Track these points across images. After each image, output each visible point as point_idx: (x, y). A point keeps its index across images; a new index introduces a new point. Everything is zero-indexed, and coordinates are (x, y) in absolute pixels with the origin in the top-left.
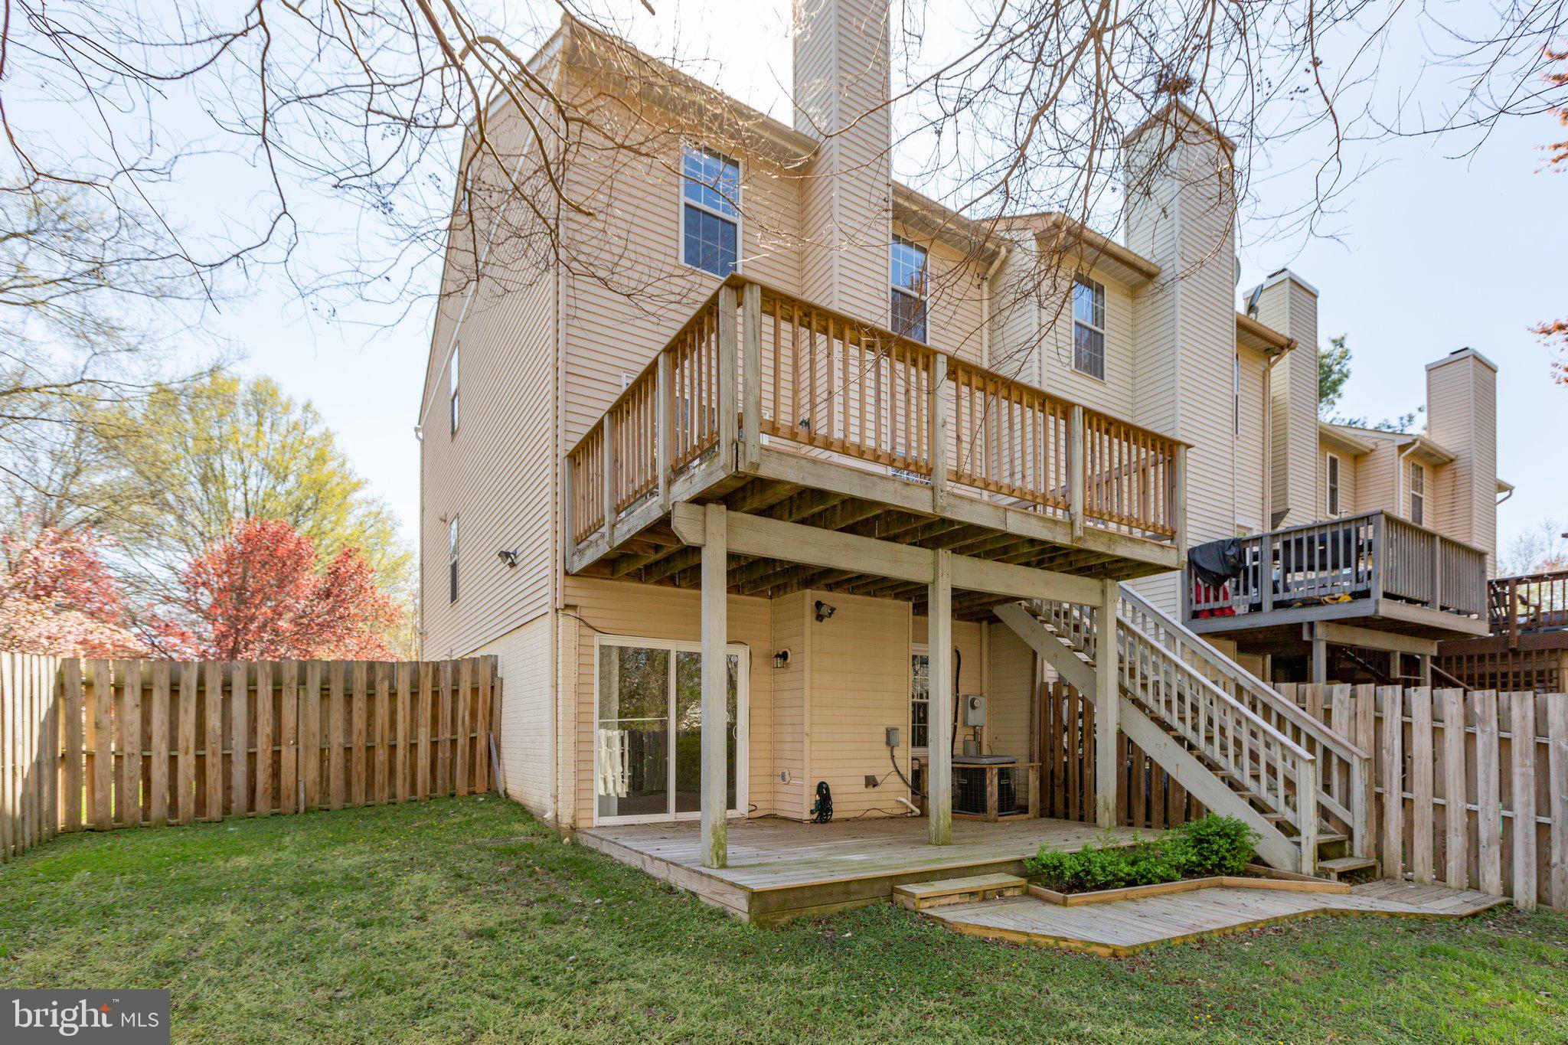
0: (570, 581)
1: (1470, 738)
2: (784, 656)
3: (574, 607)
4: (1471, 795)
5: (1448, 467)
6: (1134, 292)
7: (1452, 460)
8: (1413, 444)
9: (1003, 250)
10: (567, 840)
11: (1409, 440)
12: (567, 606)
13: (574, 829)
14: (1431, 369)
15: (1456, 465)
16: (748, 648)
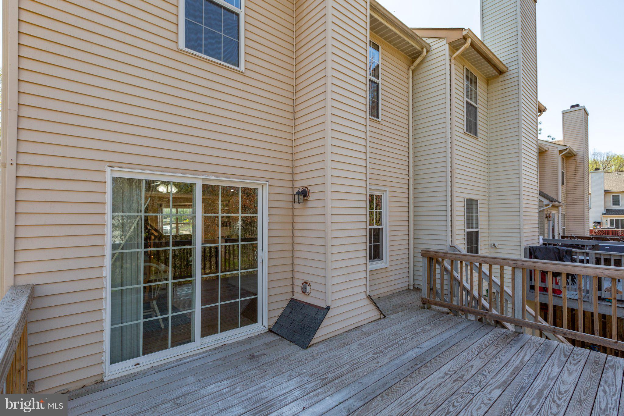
5: (573, 158)
6: (489, 80)
7: (575, 155)
8: (566, 150)
9: (425, 50)
11: (564, 148)
14: (564, 113)
15: (576, 157)
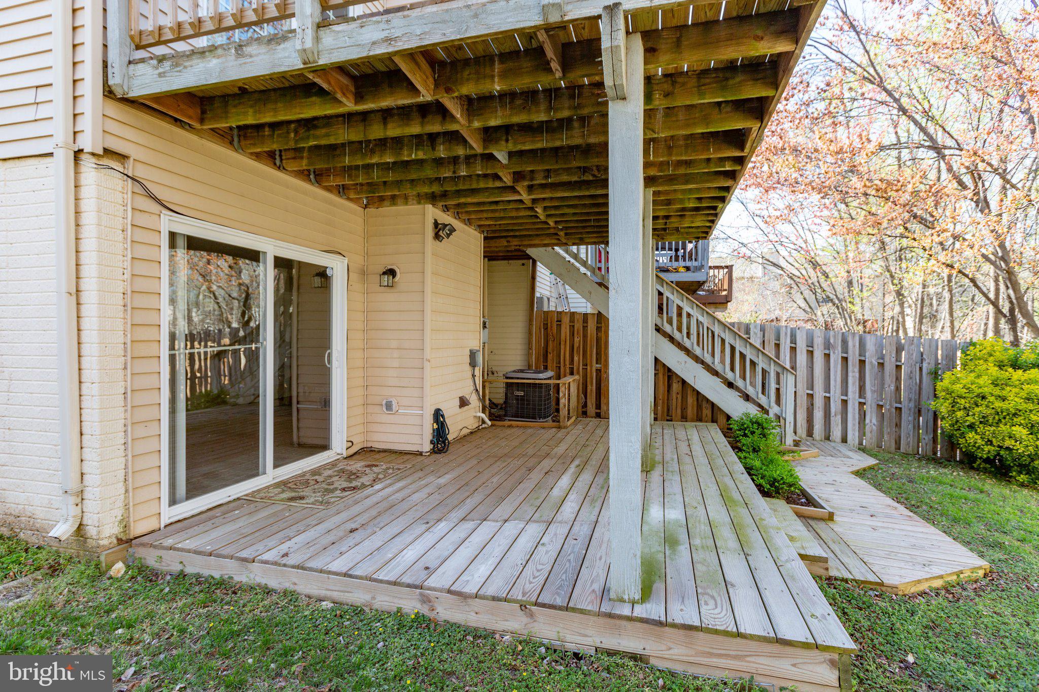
0: (114, 109)
1: (827, 356)
2: (391, 273)
3: (122, 157)
4: (827, 389)
10: (119, 568)
12: (107, 152)
13: (126, 542)
16: (346, 262)
